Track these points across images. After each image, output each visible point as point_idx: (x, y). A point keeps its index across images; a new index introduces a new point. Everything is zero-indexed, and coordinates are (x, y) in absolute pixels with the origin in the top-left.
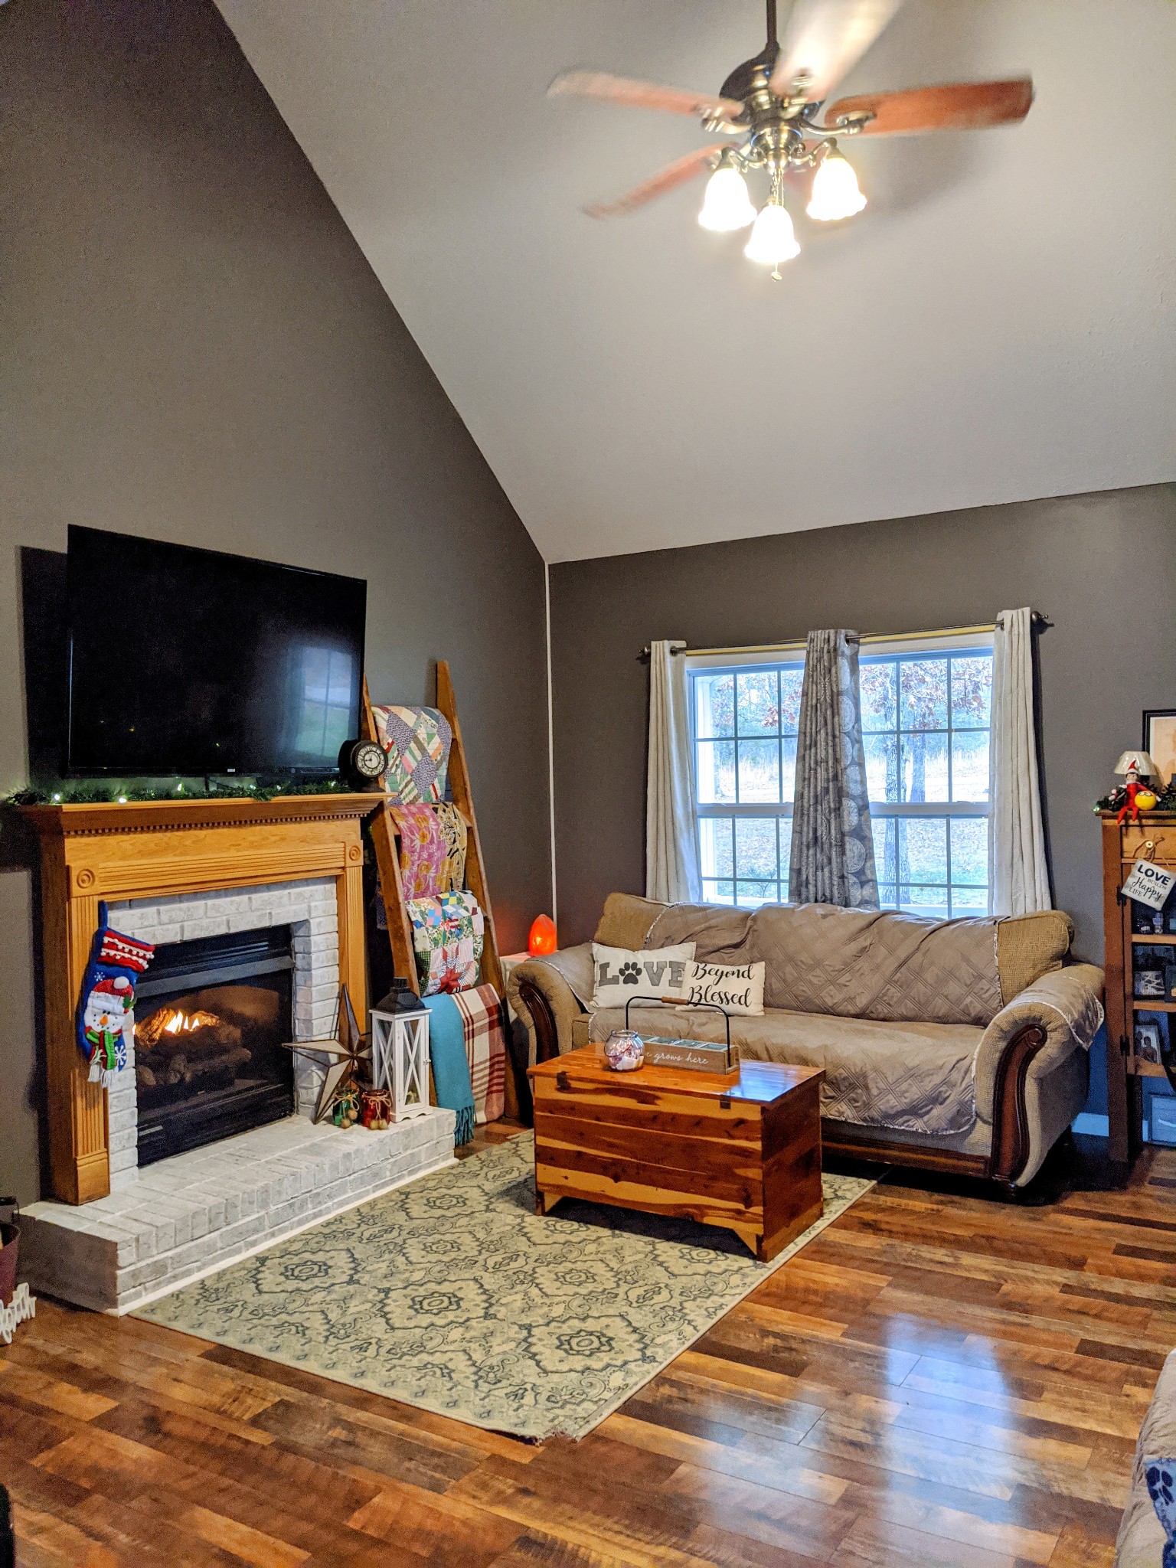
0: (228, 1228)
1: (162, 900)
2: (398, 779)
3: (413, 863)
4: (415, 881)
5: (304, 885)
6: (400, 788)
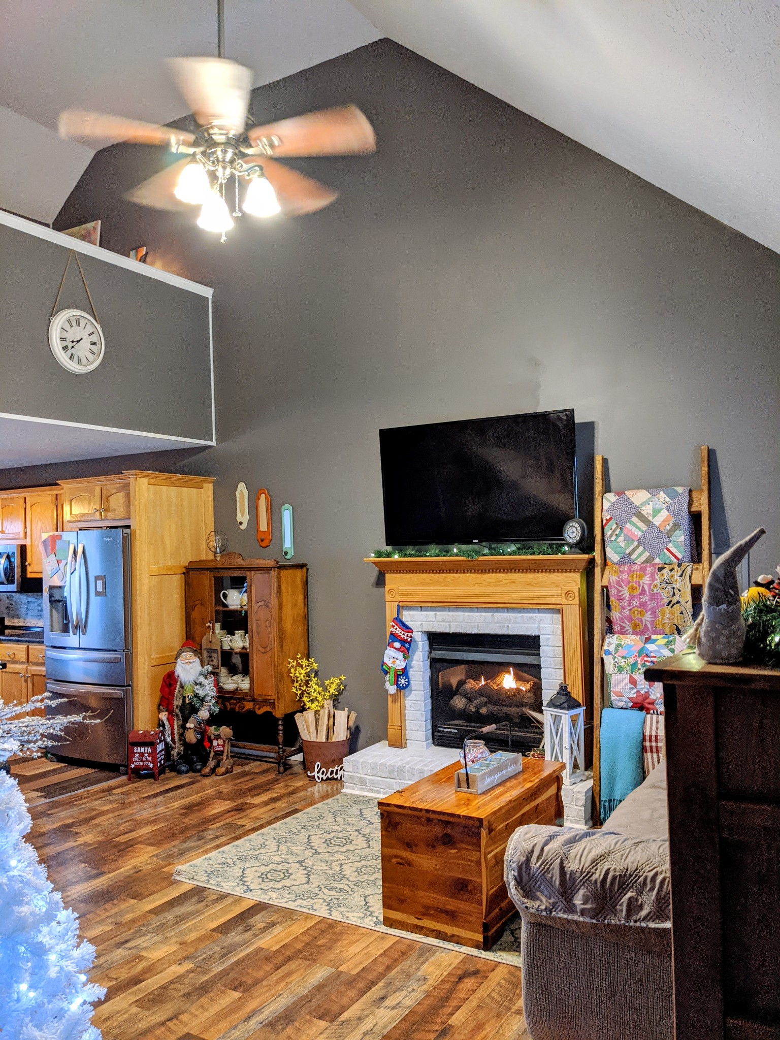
1: (437, 609)
2: (622, 544)
3: (623, 608)
4: (629, 622)
5: (535, 613)
6: (627, 552)
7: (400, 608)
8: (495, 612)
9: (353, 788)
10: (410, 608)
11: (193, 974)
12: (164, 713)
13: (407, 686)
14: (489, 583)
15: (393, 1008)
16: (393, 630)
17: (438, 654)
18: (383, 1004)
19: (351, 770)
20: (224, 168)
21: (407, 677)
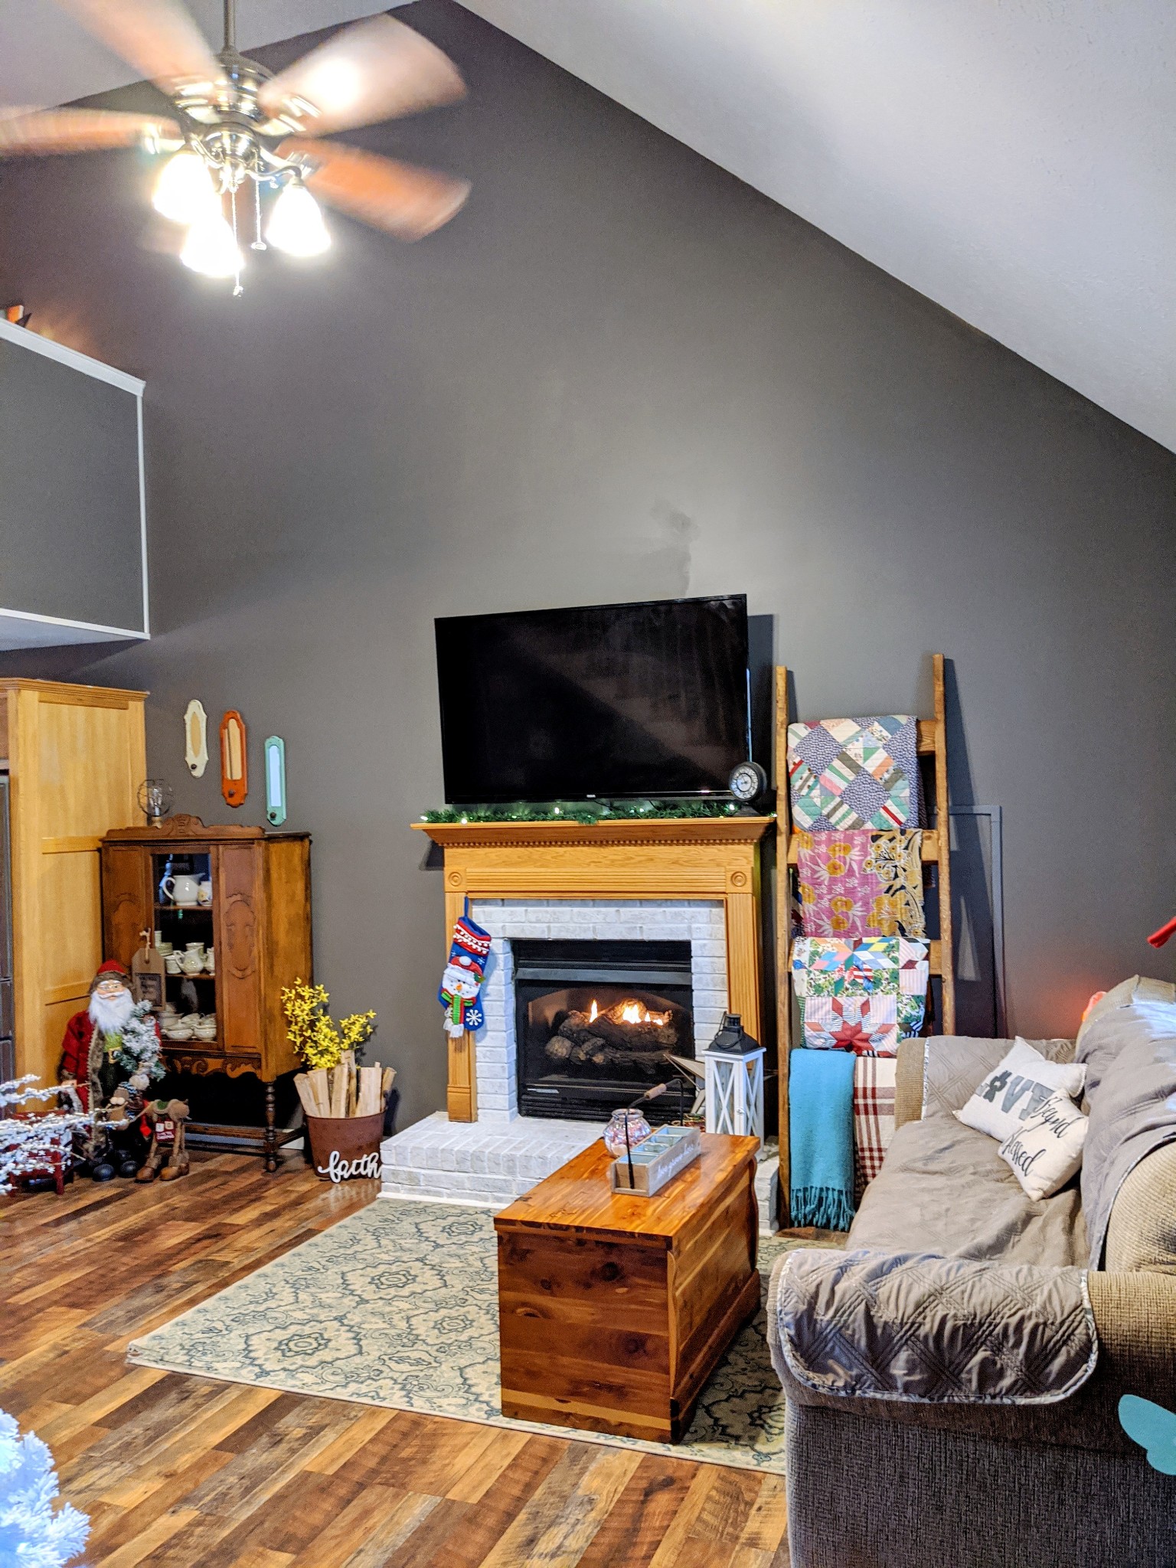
0: (475, 1175)
1: (529, 902)
2: (818, 801)
3: (820, 897)
4: (828, 918)
5: (683, 906)
6: (825, 812)
7: (468, 903)
8: (622, 906)
9: (397, 1190)
10: (485, 902)
11: (201, 1528)
12: (71, 1082)
13: (481, 1024)
14: (613, 861)
15: (553, 1556)
16: (459, 936)
17: (528, 973)
18: (535, 1550)
19: (394, 1161)
20: (235, 166)
21: (481, 1011)
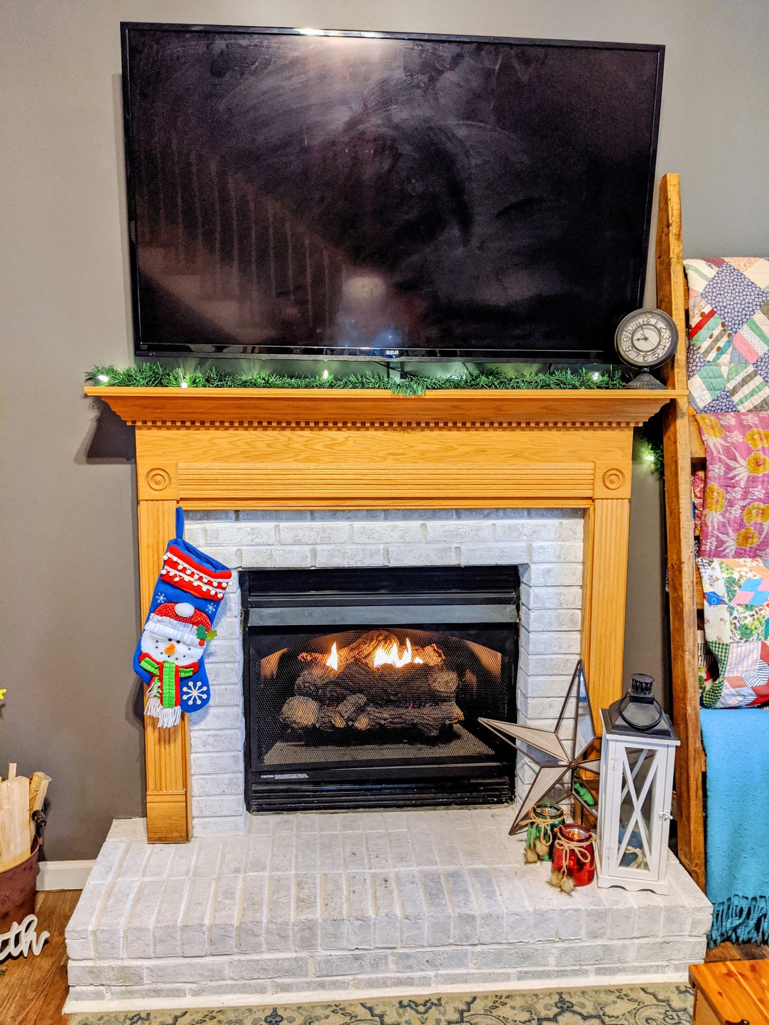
0: (243, 958)
1: (282, 515)
2: (724, 370)
3: (731, 504)
4: (737, 531)
5: (522, 517)
6: (730, 386)
7: (180, 516)
8: (429, 519)
13: (205, 702)
14: (423, 453)
16: (173, 572)
17: (265, 617)
19: (92, 954)
21: (205, 683)
